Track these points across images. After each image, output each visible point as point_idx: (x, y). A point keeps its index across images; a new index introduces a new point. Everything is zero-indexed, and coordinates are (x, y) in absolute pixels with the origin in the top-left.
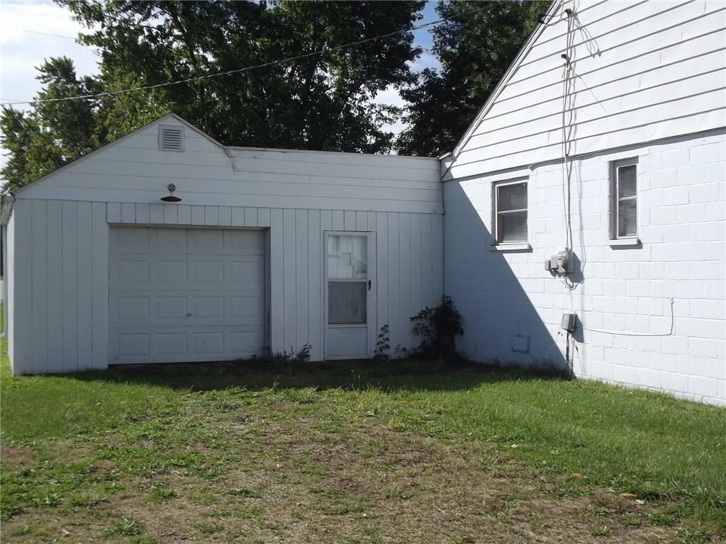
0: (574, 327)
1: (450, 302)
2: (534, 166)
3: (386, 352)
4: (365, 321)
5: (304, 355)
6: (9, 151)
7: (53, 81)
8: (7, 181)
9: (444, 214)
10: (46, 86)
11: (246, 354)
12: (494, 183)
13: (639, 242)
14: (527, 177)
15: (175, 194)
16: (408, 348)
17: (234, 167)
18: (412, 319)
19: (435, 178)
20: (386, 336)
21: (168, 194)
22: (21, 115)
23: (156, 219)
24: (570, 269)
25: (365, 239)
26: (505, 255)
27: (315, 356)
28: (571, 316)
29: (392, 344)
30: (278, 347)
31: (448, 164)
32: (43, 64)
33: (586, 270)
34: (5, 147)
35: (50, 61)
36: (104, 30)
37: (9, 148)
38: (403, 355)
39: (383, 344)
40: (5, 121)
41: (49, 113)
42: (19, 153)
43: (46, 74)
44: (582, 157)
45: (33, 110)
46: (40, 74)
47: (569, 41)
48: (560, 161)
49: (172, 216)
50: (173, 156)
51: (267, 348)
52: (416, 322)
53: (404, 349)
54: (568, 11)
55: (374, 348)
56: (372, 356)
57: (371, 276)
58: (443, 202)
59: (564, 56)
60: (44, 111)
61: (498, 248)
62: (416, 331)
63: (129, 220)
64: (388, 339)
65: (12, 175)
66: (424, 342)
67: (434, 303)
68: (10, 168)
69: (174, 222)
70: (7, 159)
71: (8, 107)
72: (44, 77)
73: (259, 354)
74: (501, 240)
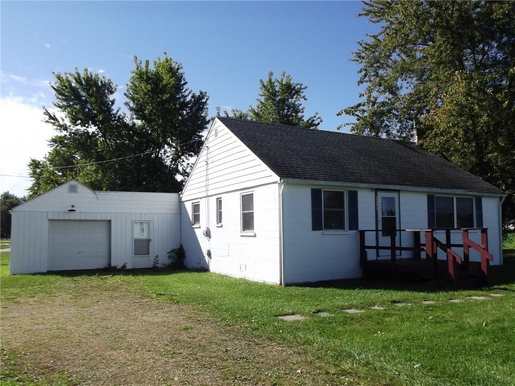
0: (209, 254)
1: (182, 246)
2: (201, 198)
3: (157, 265)
4: (149, 254)
5: (124, 267)
6: (34, 179)
7: (55, 147)
8: (31, 193)
9: (181, 214)
10: (52, 149)
11: (101, 267)
12: (193, 203)
13: (222, 225)
14: (199, 202)
15: (73, 209)
16: (166, 263)
17: (97, 198)
18: (168, 253)
19: (178, 201)
20: (157, 259)
21: (71, 209)
22: (39, 162)
23: (67, 217)
24: (208, 234)
25: (149, 223)
26: (195, 229)
27: (129, 267)
28: (208, 250)
29: (160, 262)
30: (113, 264)
31: (181, 196)
32: (51, 139)
33: (212, 234)
34: (31, 177)
35: (54, 138)
36: (68, 134)
37: (33, 177)
38: (164, 266)
39: (156, 262)
40: (31, 164)
41: (52, 161)
42: (38, 179)
43: (52, 143)
44: (211, 196)
45: (45, 160)
46: (49, 143)
47: (207, 157)
48: (205, 197)
49: (73, 216)
50: (74, 194)
51: (110, 264)
52: (169, 254)
53: (165, 264)
54: (207, 147)
55: (153, 263)
56: (152, 266)
57: (151, 237)
58: (180, 209)
59: (206, 162)
60: (50, 160)
61: (193, 227)
62: (169, 257)
63: (56, 218)
64: (158, 260)
65: (34, 190)
66: (173, 262)
67: (177, 247)
68: (33, 187)
69: (73, 218)
70: (32, 183)
71: (33, 159)
72: (51, 144)
73: (107, 266)
74: (194, 224)
